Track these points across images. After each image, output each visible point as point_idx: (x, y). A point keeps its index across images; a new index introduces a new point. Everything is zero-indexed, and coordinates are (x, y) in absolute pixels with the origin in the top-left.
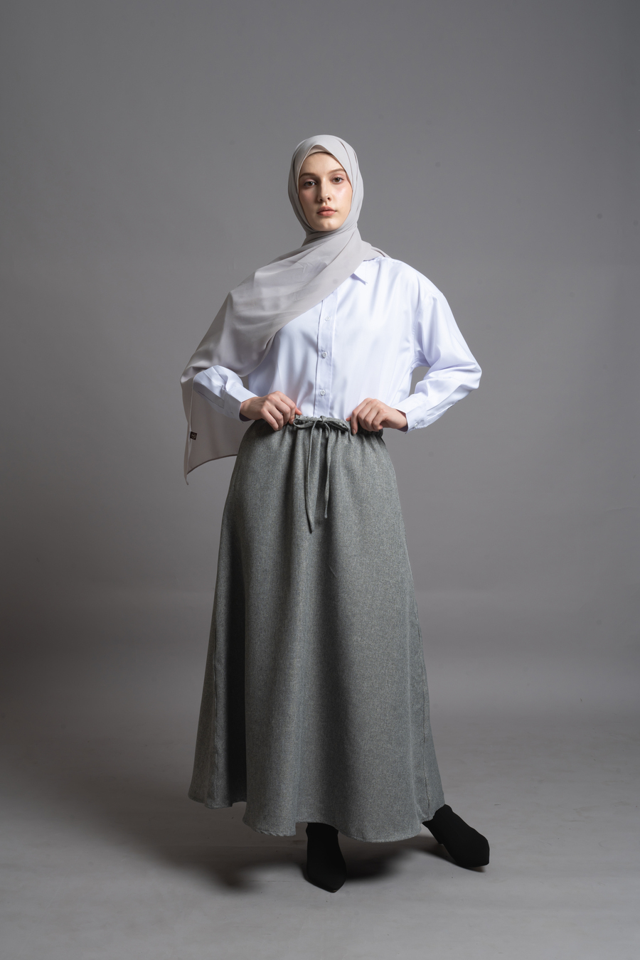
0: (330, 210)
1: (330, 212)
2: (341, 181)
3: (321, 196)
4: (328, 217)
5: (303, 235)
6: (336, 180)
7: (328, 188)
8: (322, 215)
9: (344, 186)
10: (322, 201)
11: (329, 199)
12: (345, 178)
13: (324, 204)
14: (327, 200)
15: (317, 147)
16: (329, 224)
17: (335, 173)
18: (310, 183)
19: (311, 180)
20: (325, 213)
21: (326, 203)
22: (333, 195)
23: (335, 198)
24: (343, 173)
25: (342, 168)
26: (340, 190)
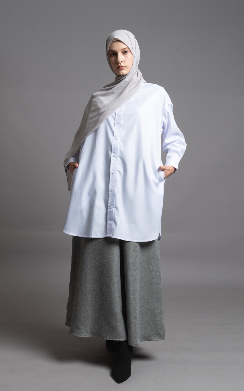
0: (122, 67)
1: (123, 68)
2: (127, 52)
3: (118, 61)
4: (122, 70)
5: (113, 77)
6: (124, 52)
7: (121, 57)
9: (129, 55)
10: (118, 63)
11: (122, 62)
12: (129, 51)
13: (120, 65)
15: (115, 39)
16: (122, 73)
17: (124, 49)
20: (120, 68)
21: (121, 64)
22: (124, 60)
23: (125, 61)
24: (128, 49)
25: (127, 47)
26: (127, 57)
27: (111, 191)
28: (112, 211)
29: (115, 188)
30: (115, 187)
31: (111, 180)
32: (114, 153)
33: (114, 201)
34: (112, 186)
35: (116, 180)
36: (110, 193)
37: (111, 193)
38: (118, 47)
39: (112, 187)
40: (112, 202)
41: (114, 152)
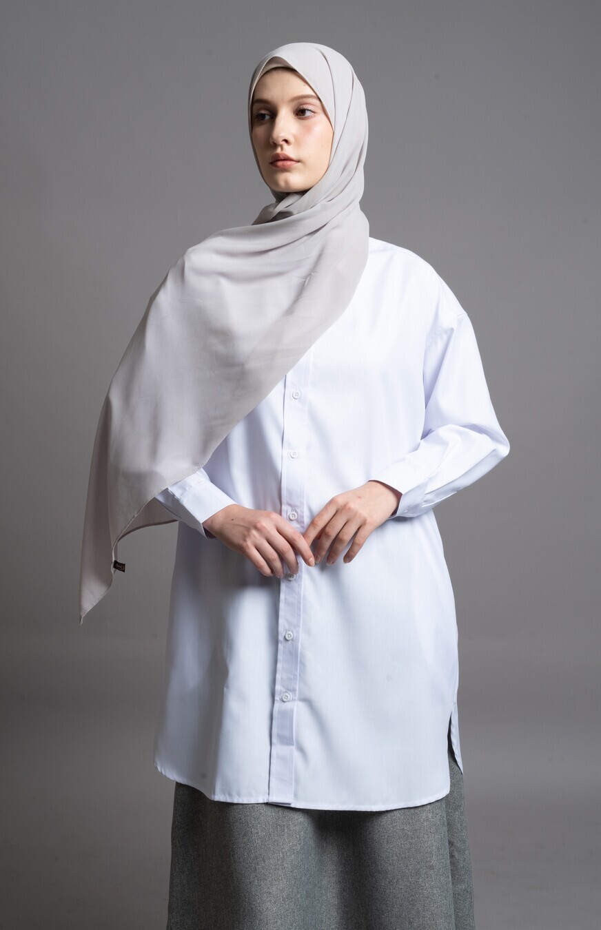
0: (287, 159)
1: (289, 163)
2: (310, 114)
3: (273, 138)
4: (285, 170)
6: (301, 111)
7: (286, 125)
8: (277, 166)
9: (318, 123)
10: (275, 145)
11: (286, 141)
12: (319, 110)
13: (279, 150)
14: (284, 143)
15: (274, 60)
16: (286, 182)
17: (301, 100)
18: (263, 116)
19: (263, 112)
20: (280, 163)
21: (282, 149)
22: (295, 137)
23: (298, 142)
24: (316, 102)
25: (313, 94)
26: (308, 130)
27: (286, 640)
28: (292, 711)
29: (298, 632)
30: (298, 626)
31: (285, 602)
32: (290, 509)
33: (295, 675)
34: (289, 623)
35: (299, 603)
36: (280, 646)
37: (284, 647)
38: (281, 90)
39: (287, 626)
40: (291, 679)
41: (289, 505)
